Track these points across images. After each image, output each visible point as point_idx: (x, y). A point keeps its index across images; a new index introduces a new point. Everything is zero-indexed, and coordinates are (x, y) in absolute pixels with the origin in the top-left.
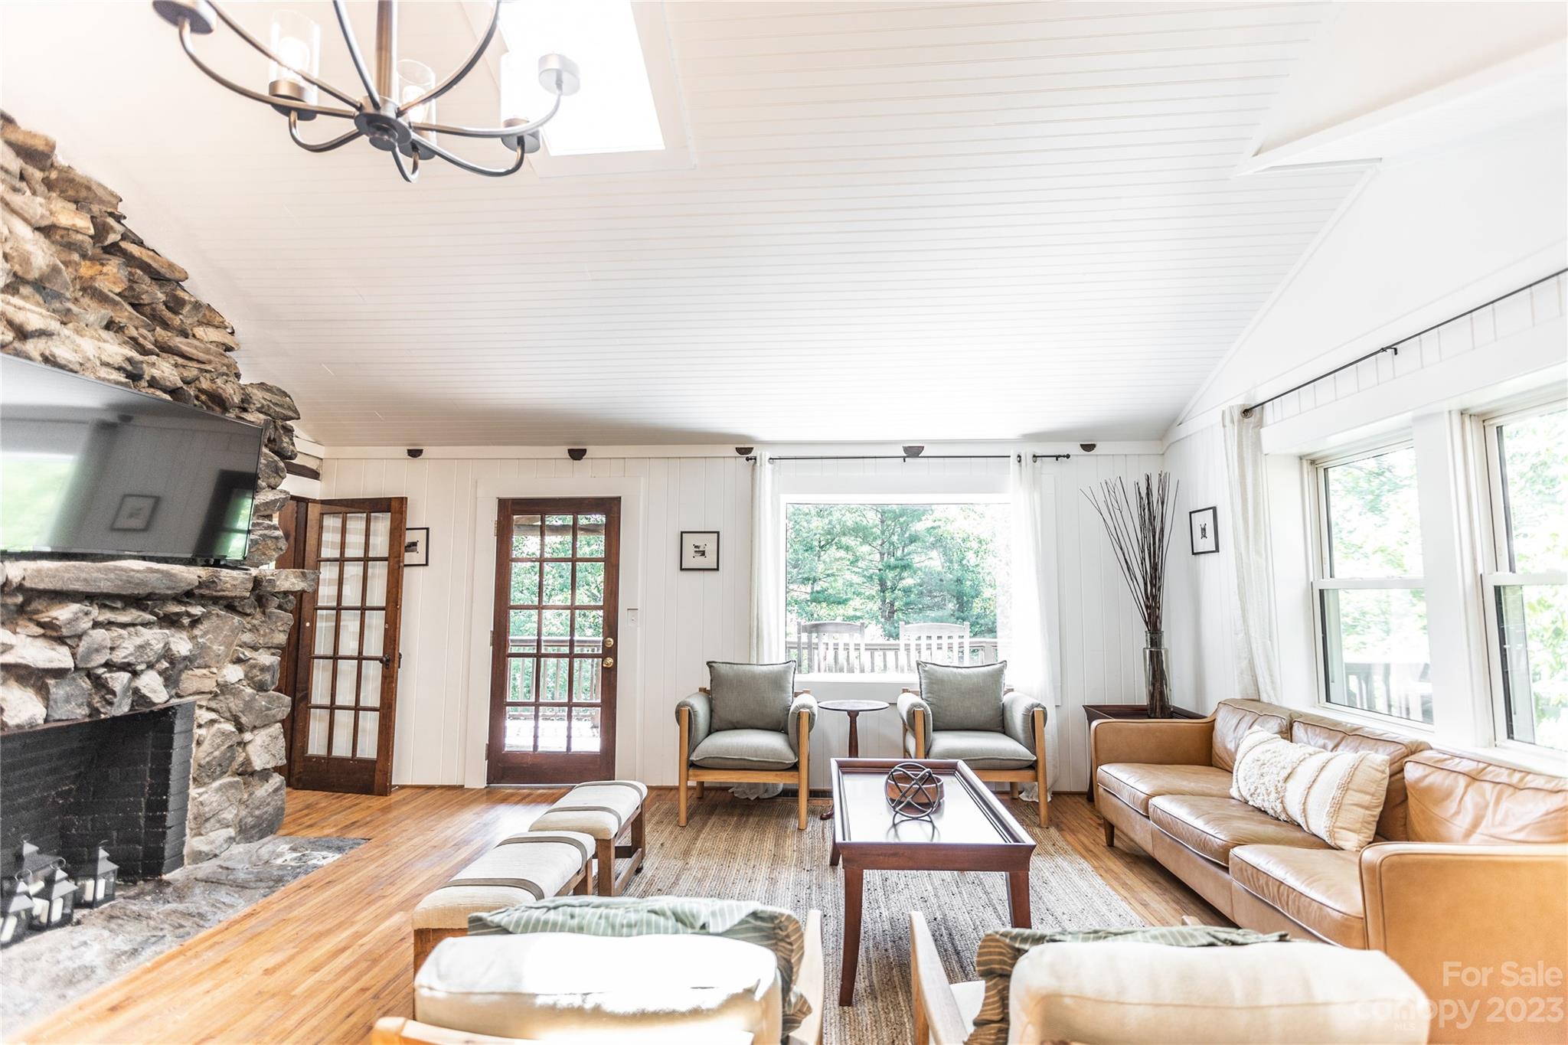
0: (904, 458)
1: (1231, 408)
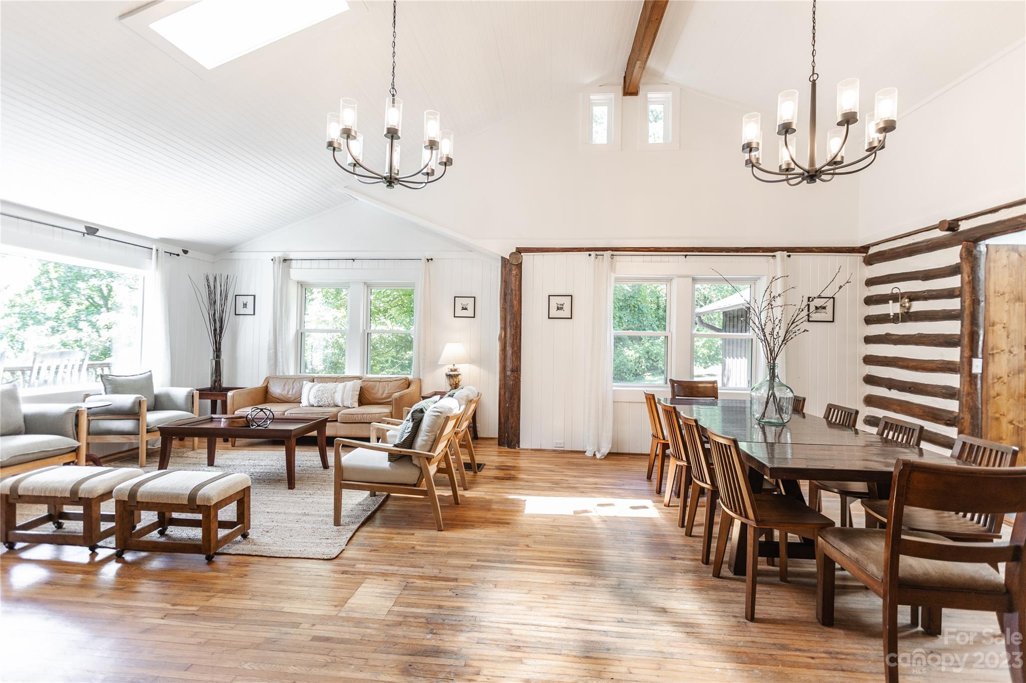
0: (84, 234)
1: (279, 257)
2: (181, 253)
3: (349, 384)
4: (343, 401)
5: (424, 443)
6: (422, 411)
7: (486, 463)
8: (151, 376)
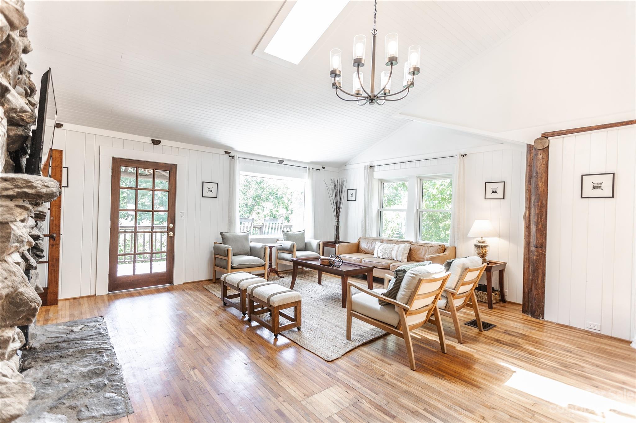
0: (278, 164)
1: (368, 165)
2: (321, 168)
3: (402, 246)
4: (396, 257)
5: (403, 296)
6: (404, 271)
7: (498, 325)
8: (304, 233)
